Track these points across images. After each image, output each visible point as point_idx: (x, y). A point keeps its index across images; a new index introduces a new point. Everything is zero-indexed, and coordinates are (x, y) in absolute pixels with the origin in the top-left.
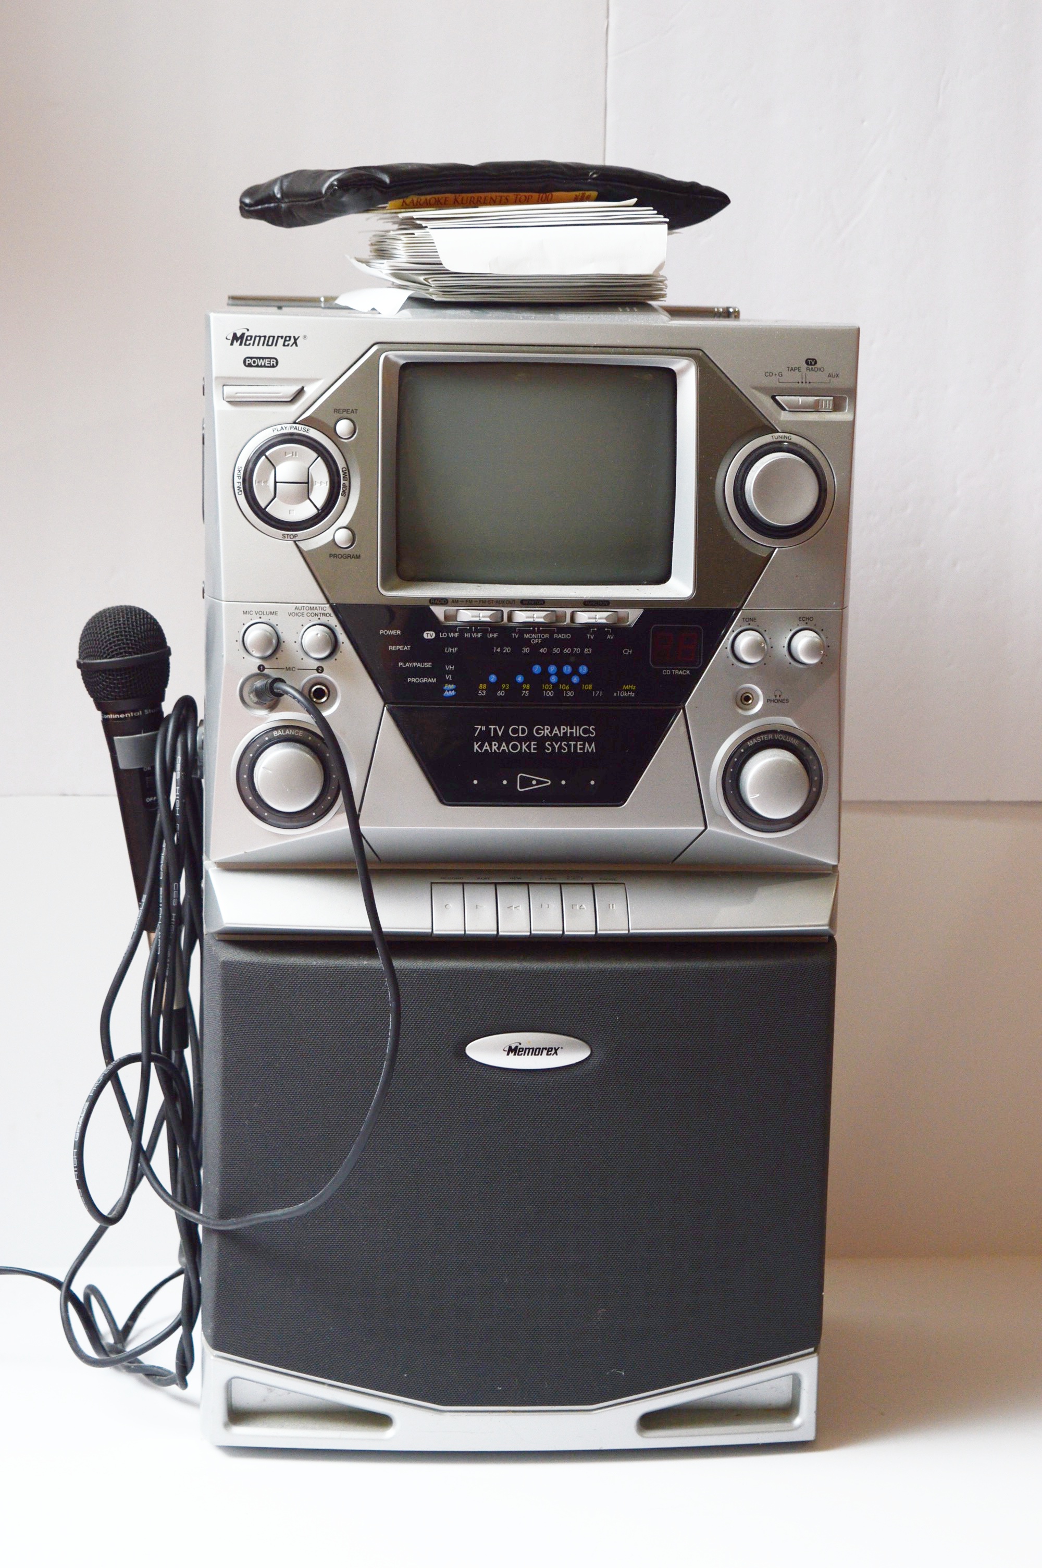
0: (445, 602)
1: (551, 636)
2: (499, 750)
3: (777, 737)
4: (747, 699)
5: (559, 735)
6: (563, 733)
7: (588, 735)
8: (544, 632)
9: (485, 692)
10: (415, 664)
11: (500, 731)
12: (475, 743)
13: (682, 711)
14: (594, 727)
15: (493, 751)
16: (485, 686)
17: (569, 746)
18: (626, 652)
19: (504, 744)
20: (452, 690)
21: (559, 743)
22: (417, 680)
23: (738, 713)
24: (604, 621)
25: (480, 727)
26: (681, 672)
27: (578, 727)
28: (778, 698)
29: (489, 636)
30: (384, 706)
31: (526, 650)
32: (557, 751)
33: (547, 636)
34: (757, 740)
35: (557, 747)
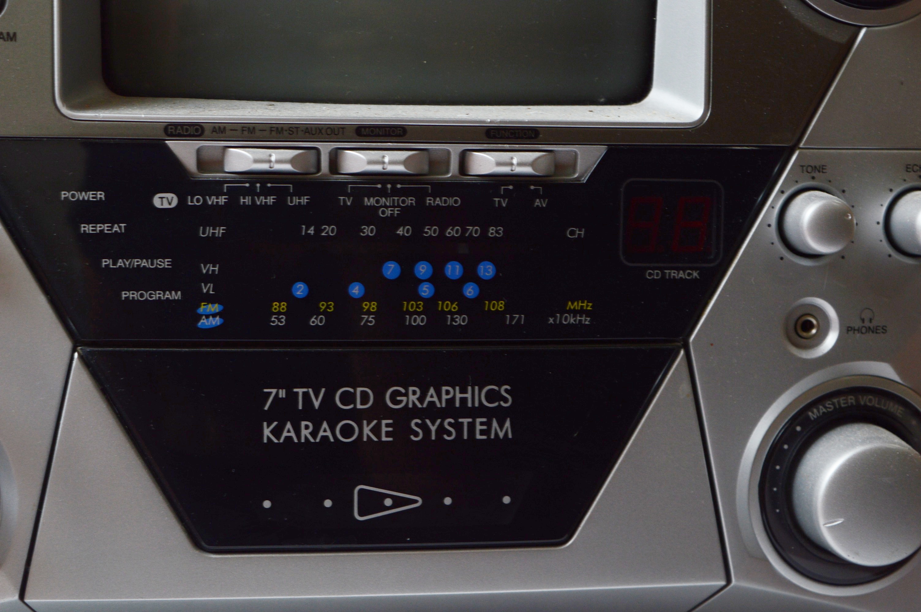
0: (197, 130)
1: (421, 201)
2: (315, 438)
3: (865, 400)
4: (808, 326)
5: (438, 405)
6: (447, 400)
7: (496, 404)
8: (405, 193)
9: (283, 318)
10: (136, 262)
11: (317, 398)
12: (265, 424)
13: (682, 352)
14: (508, 387)
15: (303, 440)
16: (284, 305)
17: (458, 427)
18: (573, 233)
19: (325, 425)
20: (214, 315)
21: (439, 421)
22: (142, 295)
23: (792, 355)
24: (528, 170)
25: (274, 391)
26: (681, 275)
27: (477, 388)
28: (867, 324)
29: (291, 202)
30: (74, 351)
31: (368, 231)
32: (433, 438)
33: (410, 201)
34: (826, 407)
35: (433, 429)
